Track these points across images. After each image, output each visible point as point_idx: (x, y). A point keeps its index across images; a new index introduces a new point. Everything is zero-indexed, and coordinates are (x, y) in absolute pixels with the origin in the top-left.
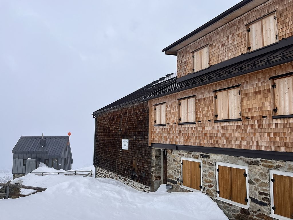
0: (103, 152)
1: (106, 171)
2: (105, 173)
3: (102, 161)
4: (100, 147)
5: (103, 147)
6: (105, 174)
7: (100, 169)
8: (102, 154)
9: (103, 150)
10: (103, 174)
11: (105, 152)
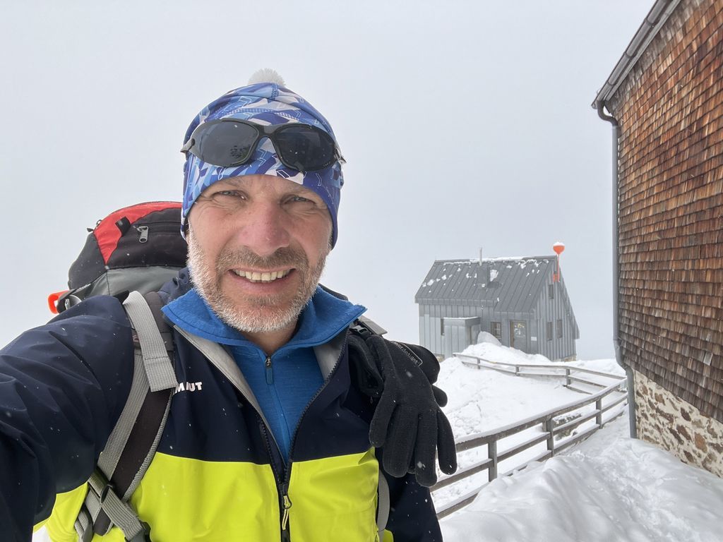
0: (660, 292)
1: (686, 406)
2: (686, 416)
3: (659, 343)
4: (642, 263)
5: (661, 262)
6: (681, 421)
7: (652, 385)
8: (657, 305)
9: (660, 281)
10: (670, 418)
11: (677, 288)
